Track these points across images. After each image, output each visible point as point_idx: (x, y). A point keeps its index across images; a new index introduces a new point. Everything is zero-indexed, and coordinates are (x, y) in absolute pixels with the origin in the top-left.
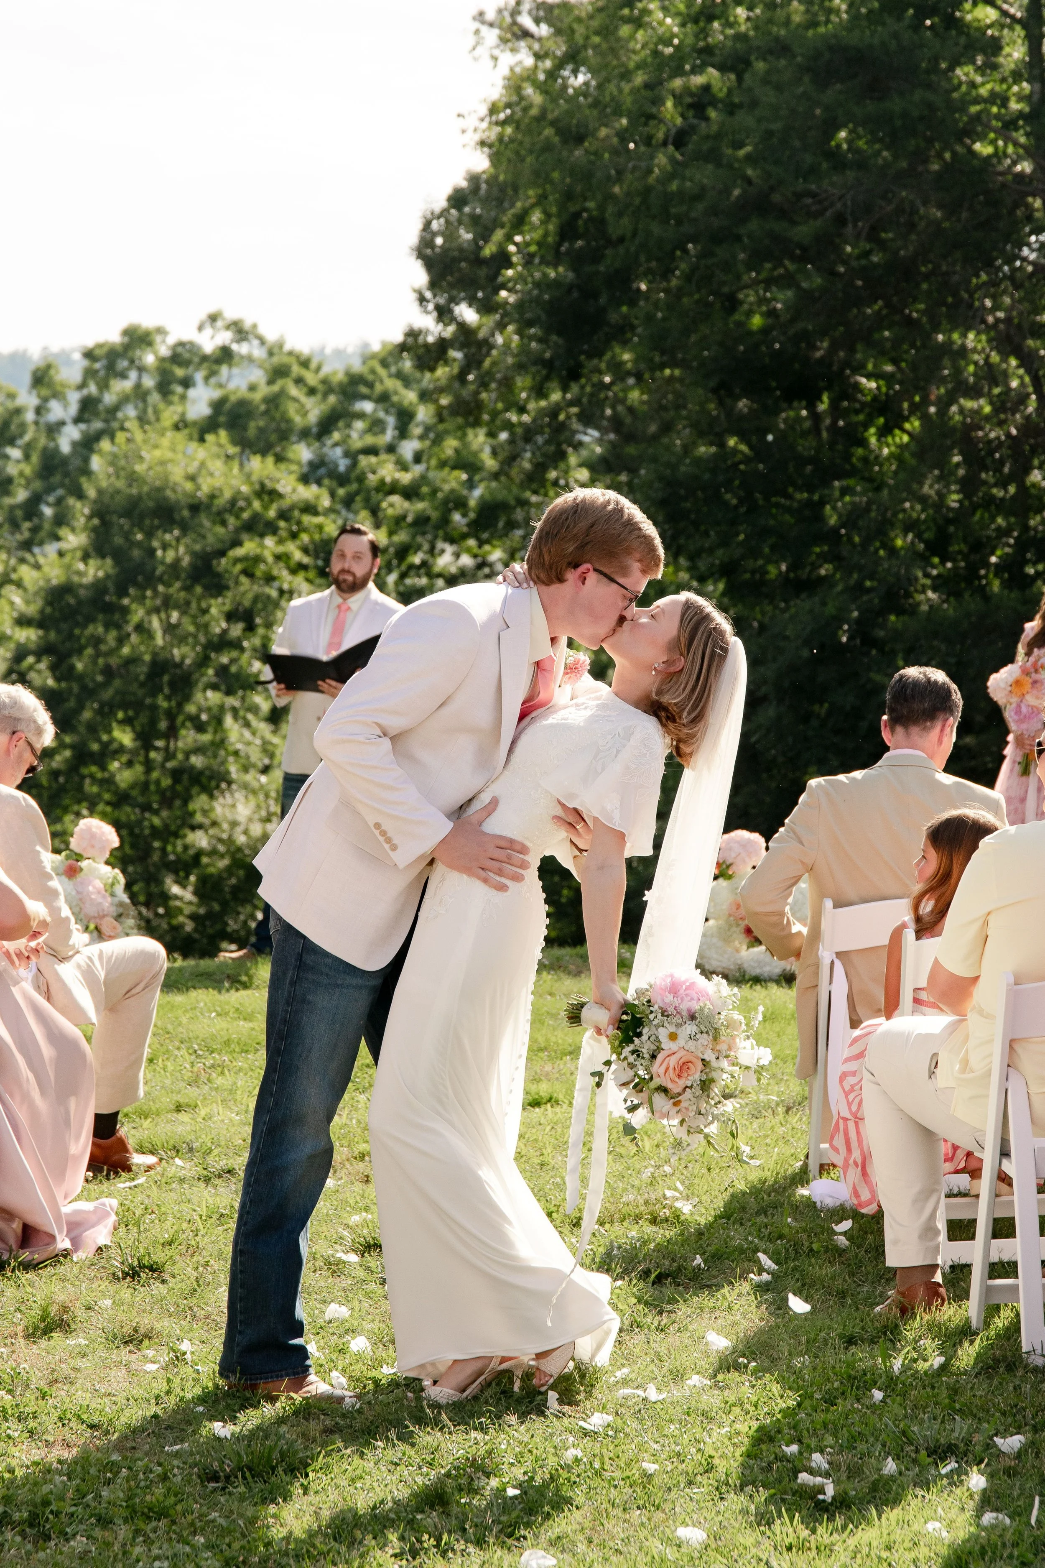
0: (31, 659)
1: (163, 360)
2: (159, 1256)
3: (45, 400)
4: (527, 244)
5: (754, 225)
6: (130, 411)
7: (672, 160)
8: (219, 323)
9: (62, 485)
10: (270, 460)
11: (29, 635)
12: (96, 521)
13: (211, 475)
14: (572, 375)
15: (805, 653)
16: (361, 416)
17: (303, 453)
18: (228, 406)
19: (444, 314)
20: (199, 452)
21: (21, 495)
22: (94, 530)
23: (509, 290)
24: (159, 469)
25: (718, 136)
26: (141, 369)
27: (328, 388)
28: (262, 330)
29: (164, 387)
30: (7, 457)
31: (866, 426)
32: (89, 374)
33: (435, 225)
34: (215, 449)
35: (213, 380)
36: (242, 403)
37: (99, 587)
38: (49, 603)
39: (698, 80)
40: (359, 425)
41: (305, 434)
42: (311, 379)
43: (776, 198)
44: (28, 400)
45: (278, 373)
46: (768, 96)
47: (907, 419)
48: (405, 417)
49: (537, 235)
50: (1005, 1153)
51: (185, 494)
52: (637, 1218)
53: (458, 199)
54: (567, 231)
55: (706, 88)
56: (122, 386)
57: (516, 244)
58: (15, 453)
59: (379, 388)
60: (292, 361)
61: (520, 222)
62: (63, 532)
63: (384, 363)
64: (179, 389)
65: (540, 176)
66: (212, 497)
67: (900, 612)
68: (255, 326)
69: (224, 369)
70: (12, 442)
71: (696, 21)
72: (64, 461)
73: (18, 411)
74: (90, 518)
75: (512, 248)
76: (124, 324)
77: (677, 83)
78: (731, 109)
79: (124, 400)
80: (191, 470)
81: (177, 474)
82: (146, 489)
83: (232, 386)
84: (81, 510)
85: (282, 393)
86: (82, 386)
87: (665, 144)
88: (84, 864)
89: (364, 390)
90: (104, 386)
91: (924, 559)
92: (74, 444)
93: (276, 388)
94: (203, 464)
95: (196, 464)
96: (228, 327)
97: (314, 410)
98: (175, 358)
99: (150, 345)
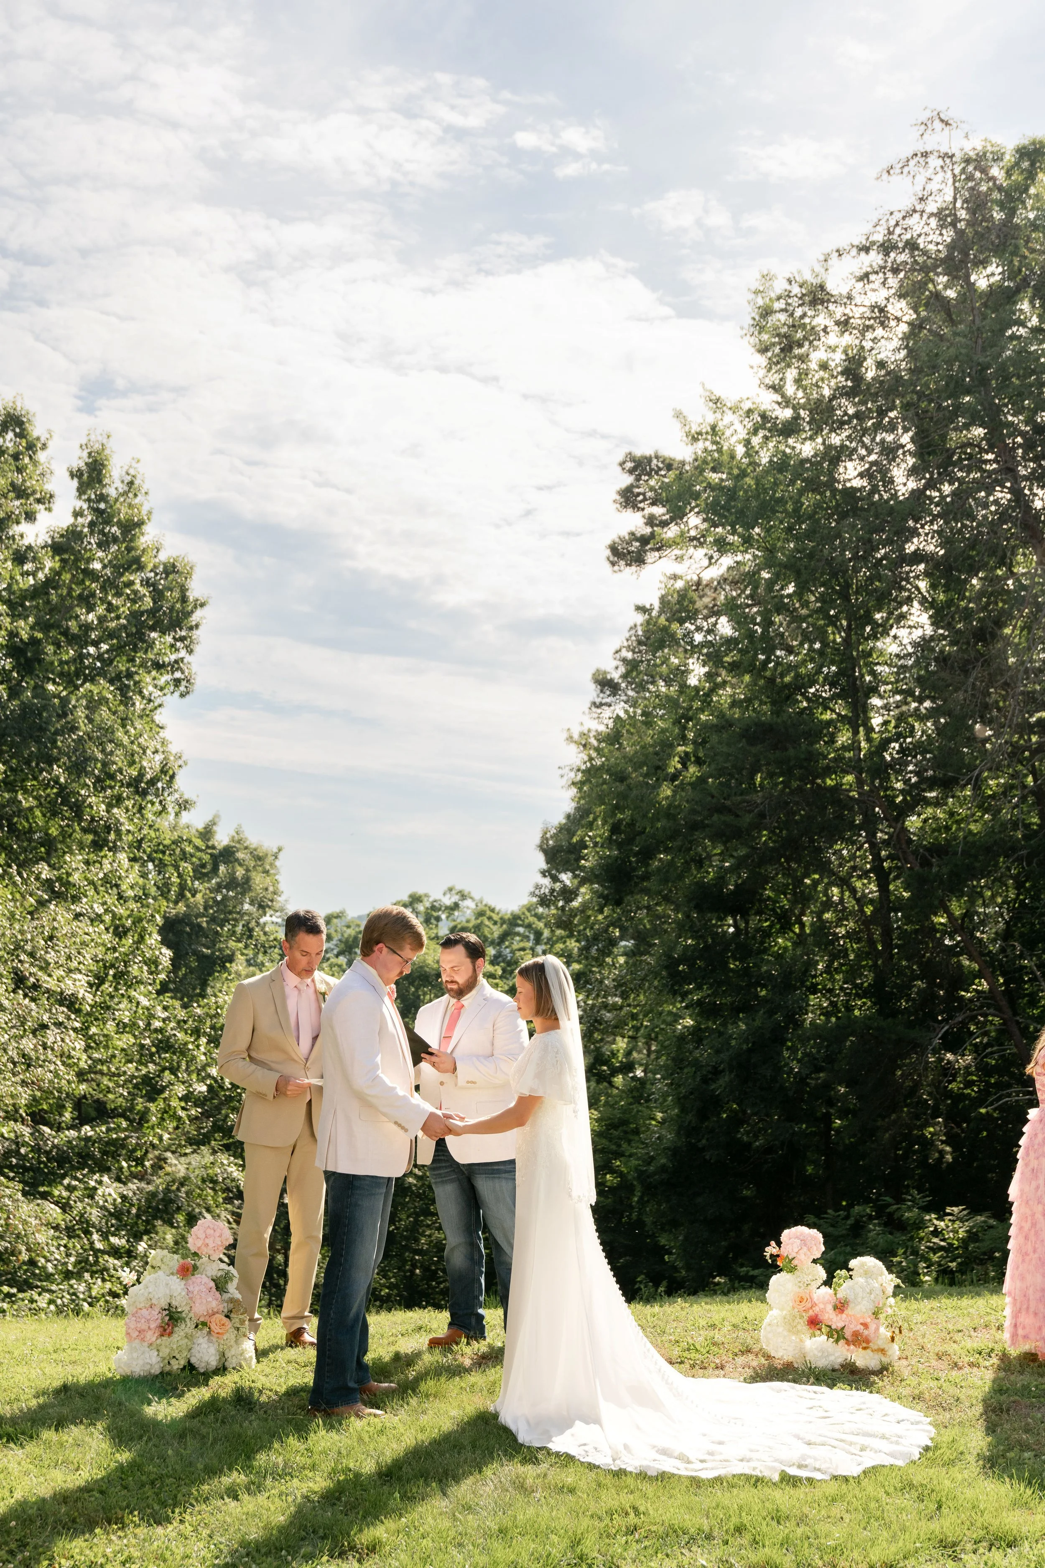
1: (427, 908)
4: (595, 836)
5: (715, 817)
7: (670, 788)
8: (453, 892)
14: (618, 903)
15: (745, 1047)
16: (518, 934)
19: (555, 879)
23: (586, 860)
27: (503, 921)
28: (473, 895)
31: (771, 927)
33: (550, 837)
35: (450, 918)
39: (683, 749)
40: (518, 938)
41: (492, 943)
42: (496, 917)
43: (728, 803)
45: (481, 914)
48: (538, 934)
49: (600, 832)
53: (561, 826)
54: (615, 829)
55: (687, 753)
57: (589, 837)
59: (527, 921)
60: (487, 909)
61: (591, 826)
63: (529, 910)
64: (435, 922)
65: (602, 800)
68: (470, 893)
69: (456, 913)
75: (587, 838)
76: (409, 892)
77: (679, 749)
83: (459, 920)
85: (482, 922)
89: (520, 922)
93: (479, 920)
96: (458, 893)
97: (496, 932)
98: (433, 908)
99: (422, 901)
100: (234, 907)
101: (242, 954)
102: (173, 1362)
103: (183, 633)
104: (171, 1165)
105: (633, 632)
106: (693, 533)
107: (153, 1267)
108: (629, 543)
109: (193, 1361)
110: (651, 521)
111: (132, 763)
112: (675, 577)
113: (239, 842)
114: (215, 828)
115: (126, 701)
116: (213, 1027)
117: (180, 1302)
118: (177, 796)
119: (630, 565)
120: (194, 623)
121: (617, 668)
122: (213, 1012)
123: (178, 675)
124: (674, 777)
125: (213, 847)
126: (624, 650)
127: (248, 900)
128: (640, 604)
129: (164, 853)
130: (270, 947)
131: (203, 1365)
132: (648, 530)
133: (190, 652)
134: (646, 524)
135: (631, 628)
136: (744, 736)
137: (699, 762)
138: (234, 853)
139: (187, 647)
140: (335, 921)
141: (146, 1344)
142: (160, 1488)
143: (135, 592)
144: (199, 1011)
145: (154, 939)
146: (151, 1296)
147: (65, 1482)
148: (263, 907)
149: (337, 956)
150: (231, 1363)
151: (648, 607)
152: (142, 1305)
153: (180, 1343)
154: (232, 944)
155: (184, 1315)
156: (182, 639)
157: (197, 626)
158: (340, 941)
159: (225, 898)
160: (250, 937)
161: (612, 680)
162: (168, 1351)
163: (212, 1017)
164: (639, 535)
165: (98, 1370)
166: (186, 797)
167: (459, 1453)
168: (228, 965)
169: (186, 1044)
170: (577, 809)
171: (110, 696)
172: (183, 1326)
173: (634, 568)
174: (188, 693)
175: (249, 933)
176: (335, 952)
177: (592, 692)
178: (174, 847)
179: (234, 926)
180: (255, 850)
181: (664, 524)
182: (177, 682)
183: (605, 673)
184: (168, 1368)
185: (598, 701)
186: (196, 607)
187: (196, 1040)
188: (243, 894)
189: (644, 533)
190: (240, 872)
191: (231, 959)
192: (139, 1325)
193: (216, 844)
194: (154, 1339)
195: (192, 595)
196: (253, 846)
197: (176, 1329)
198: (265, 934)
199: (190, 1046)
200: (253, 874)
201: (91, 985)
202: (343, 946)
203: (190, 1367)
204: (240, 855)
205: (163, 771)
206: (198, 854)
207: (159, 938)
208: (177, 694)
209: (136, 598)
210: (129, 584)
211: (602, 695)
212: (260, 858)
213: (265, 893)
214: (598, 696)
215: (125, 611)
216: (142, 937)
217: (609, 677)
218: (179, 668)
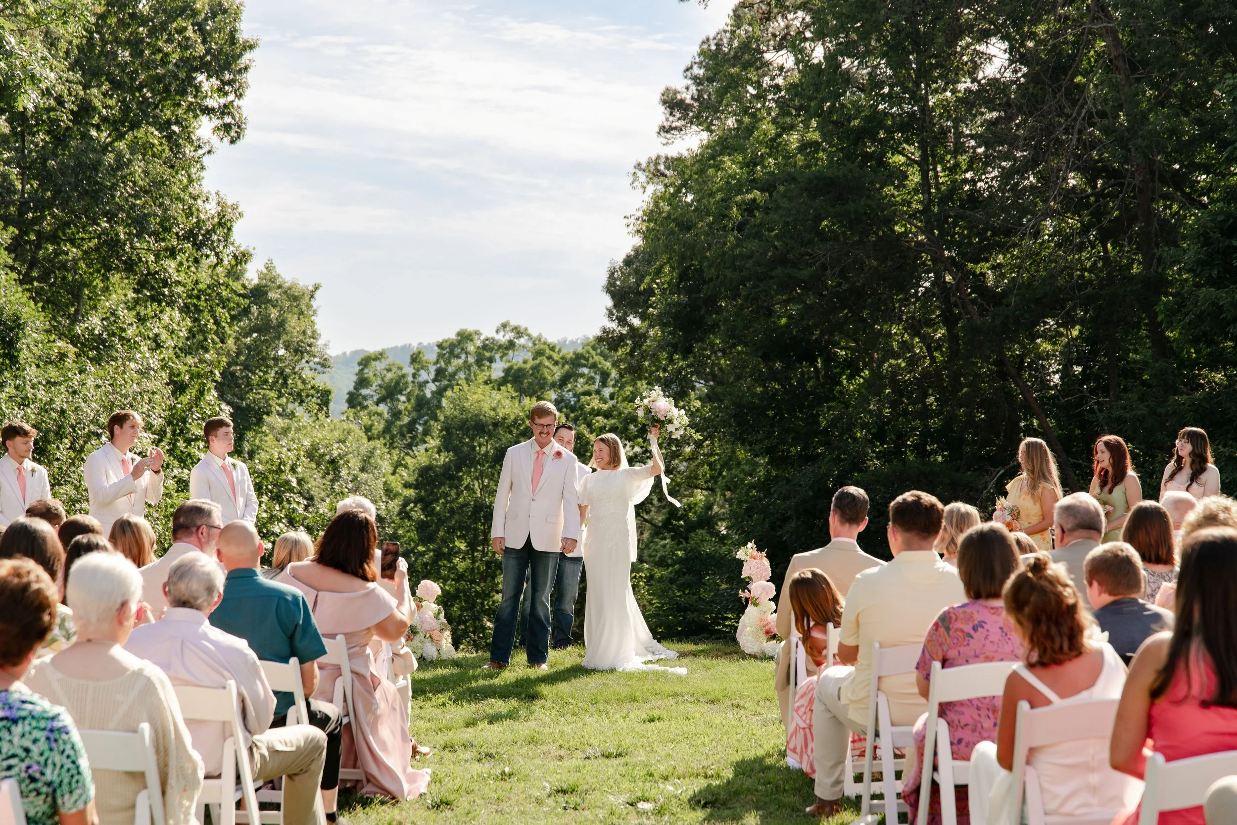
0: (412, 505)
1: (478, 348)
2: (451, 798)
3: (418, 370)
4: (663, 284)
5: (779, 271)
6: (462, 375)
7: (736, 238)
8: (508, 328)
9: (427, 414)
10: (534, 399)
11: (410, 493)
12: (444, 433)
13: (504, 407)
14: (687, 352)
16: (582, 375)
17: (553, 395)
18: (512, 371)
19: (622, 321)
20: (497, 395)
21: (406, 420)
22: (443, 437)
23: (654, 308)
24: (476, 405)
25: (761, 225)
26: (467, 353)
27: (565, 361)
28: (530, 331)
29: (479, 362)
30: (398, 400)
31: (841, 375)
32: (440, 356)
33: (616, 275)
34: (506, 394)
35: (505, 358)
36: (520, 370)
37: (446, 467)
38: (420, 475)
39: (750, 196)
40: (581, 380)
41: (553, 385)
42: (556, 357)
43: (791, 256)
44: (409, 370)
45: (539, 353)
46: (785, 203)
47: (862, 370)
48: (605, 376)
49: (667, 279)
50: (877, 735)
51: (490, 418)
52: (697, 775)
53: (628, 262)
54: (683, 277)
55: (754, 200)
56: (456, 363)
57: (657, 284)
58: (403, 398)
59: (591, 361)
60: (546, 347)
61: (659, 272)
62: (428, 438)
63: (594, 348)
64: (488, 364)
65: (668, 248)
66: (504, 419)
67: (860, 471)
68: (526, 329)
69: (511, 352)
70: (400, 393)
71: (748, 166)
72: (428, 402)
73: (404, 376)
74: (441, 431)
75: (655, 286)
77: (739, 198)
78: (767, 210)
79: (459, 369)
80: (493, 405)
81: (486, 407)
82: (470, 415)
83: (514, 361)
84: (436, 427)
85: (541, 363)
86: (437, 362)
87: (733, 229)
88: (423, 603)
89: (583, 362)
90: (448, 362)
91: (871, 443)
92: (433, 392)
93: (537, 362)
94: (499, 402)
95: (496, 402)
96: (512, 330)
97: (557, 373)
98: (485, 347)
99: (472, 340)
100: (268, 352)
101: (277, 404)
103: (232, 77)
105: (704, 47)
113: (271, 280)
117: (416, 624)
118: (232, 248)
120: (243, 66)
121: (687, 88)
123: (228, 120)
124: (741, 226)
126: (695, 67)
127: (282, 345)
129: (198, 298)
130: (308, 396)
131: (430, 657)
133: (240, 96)
135: (703, 42)
136: (806, 189)
138: (266, 293)
139: (235, 91)
140: (373, 363)
145: (212, 396)
148: (299, 351)
149: (377, 404)
150: (445, 656)
153: (418, 644)
155: (418, 630)
156: (230, 83)
157: (246, 70)
158: (380, 386)
160: (285, 384)
161: (682, 101)
166: (242, 250)
168: (265, 417)
172: (418, 636)
174: (239, 138)
176: (375, 399)
177: (660, 115)
178: (209, 291)
179: (266, 373)
180: (290, 289)
182: (227, 127)
183: (676, 92)
185: (667, 124)
186: (245, 50)
188: (278, 338)
190: (274, 314)
191: (267, 410)
193: (247, 283)
195: (241, 37)
196: (287, 285)
197: (415, 637)
198: (304, 382)
200: (288, 316)
202: (384, 392)
203: (423, 657)
204: (272, 295)
205: (220, 224)
206: (237, 299)
207: (216, 394)
208: (227, 140)
209: (185, 45)
210: (181, 31)
211: (671, 119)
212: (296, 299)
213: (301, 337)
214: (667, 120)
215: (175, 58)
216: (201, 393)
217: (679, 97)
218: (229, 114)
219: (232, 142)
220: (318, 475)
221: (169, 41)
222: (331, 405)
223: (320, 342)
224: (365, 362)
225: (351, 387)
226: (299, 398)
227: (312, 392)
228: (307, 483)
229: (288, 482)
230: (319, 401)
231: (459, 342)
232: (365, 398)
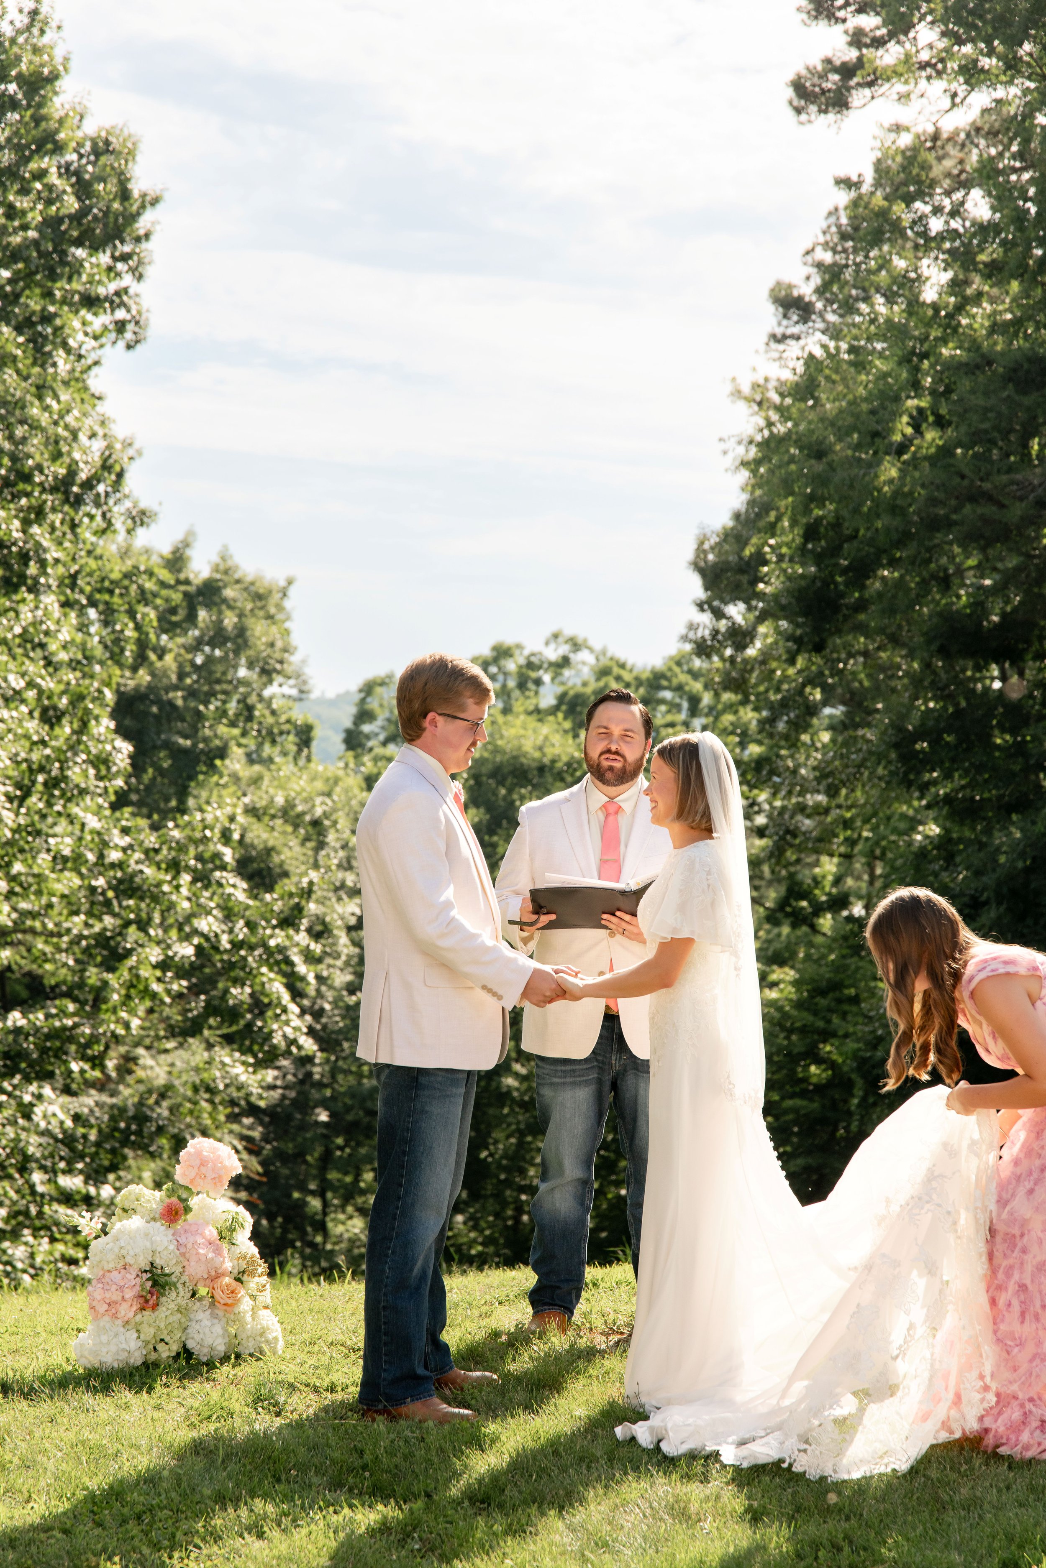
1: (521, 667)
4: (779, 546)
8: (560, 640)
12: (472, 782)
13: (553, 745)
14: (818, 648)
15: (1020, 865)
16: (663, 701)
18: (568, 698)
19: (718, 614)
20: (544, 730)
23: (766, 583)
24: (515, 742)
26: (506, 674)
27: (640, 681)
28: (592, 642)
29: (522, 686)
33: (707, 546)
34: (555, 726)
35: (557, 681)
36: (577, 696)
39: (914, 402)
40: (663, 708)
42: (627, 676)
43: (987, 486)
45: (604, 673)
48: (695, 701)
49: (787, 538)
51: (534, 760)
54: (811, 533)
57: (770, 546)
59: (675, 682)
60: (613, 664)
61: (772, 529)
63: (679, 664)
64: (533, 687)
66: (553, 761)
68: (585, 640)
69: (567, 673)
75: (767, 549)
76: (492, 643)
80: (539, 742)
81: (528, 746)
82: (506, 757)
83: (570, 683)
87: (889, 454)
88: (192, 1202)
89: (665, 683)
93: (601, 684)
94: (546, 738)
95: (541, 738)
96: (566, 642)
98: (530, 665)
99: (511, 656)
100: (224, 673)
101: (239, 745)
102: (161, 1347)
103: (127, 249)
104: (144, 1068)
105: (832, 220)
106: (925, 56)
107: (125, 1210)
108: (823, 76)
109: (190, 1345)
110: (857, 39)
111: (57, 456)
112: (898, 128)
113: (226, 572)
114: (189, 552)
115: (42, 358)
116: (199, 858)
117: (168, 1262)
118: (128, 504)
119: (826, 112)
120: (142, 232)
121: (808, 278)
122: (198, 835)
123: (121, 314)
124: (901, 449)
125: (187, 582)
126: (819, 249)
127: (243, 661)
128: (842, 174)
129: (111, 592)
130: (281, 733)
131: (205, 1350)
132: (852, 54)
133: (140, 278)
134: (850, 44)
135: (830, 214)
136: (1010, 380)
137: (941, 423)
138: (219, 589)
139: (132, 270)
140: (379, 690)
141: (119, 1322)
142: (151, 1524)
143: (50, 188)
144: (176, 834)
145: (104, 725)
146: (124, 1252)
147: (11, 1518)
148: (267, 673)
149: (384, 744)
150: (249, 1347)
151: (855, 178)
152: (111, 1265)
153: (171, 1319)
154: (222, 730)
155: (173, 1279)
156: (125, 258)
157: (147, 236)
158: (388, 720)
159: (210, 660)
160: (250, 718)
161: (800, 298)
162: (152, 1331)
163: (196, 842)
164: (838, 63)
165: (51, 1361)
166: (143, 505)
167: (589, 1468)
168: (218, 762)
169: (159, 885)
170: (751, 503)
171: (19, 352)
172: (174, 1294)
173: (831, 116)
174: (137, 342)
175: (247, 712)
176: (382, 737)
177: (769, 318)
178: (126, 582)
179: (224, 702)
180: (252, 583)
181: (879, 43)
182: (121, 327)
183: (790, 287)
184: (153, 1357)
185: (779, 331)
186: (143, 207)
187: (174, 878)
188: (237, 652)
189: (846, 58)
190: (230, 620)
191: (222, 753)
192: (108, 1295)
193: (191, 577)
194: (131, 1314)
195: (136, 188)
196: (249, 578)
197: (163, 1299)
198: (273, 713)
199: (166, 888)
200: (250, 622)
201: (10, 799)
203: (187, 1353)
204: (229, 593)
205: (106, 466)
206: (164, 592)
207: (112, 725)
208: (121, 344)
209: (51, 197)
210: (40, 175)
211: (785, 322)
212: (259, 597)
213: (269, 650)
214: (779, 324)
215: (35, 217)
216: (84, 724)
217: (795, 293)
218: (122, 304)
219: (129, 347)
220: (294, 842)
221: (24, 191)
222: (314, 744)
223: (294, 659)
224: (368, 689)
225: (348, 723)
226: (271, 736)
227: (286, 727)
228: (279, 853)
229: (217, 855)
230: (297, 740)
231: (496, 660)
232: (368, 737)
